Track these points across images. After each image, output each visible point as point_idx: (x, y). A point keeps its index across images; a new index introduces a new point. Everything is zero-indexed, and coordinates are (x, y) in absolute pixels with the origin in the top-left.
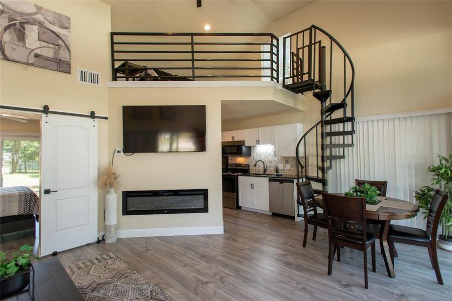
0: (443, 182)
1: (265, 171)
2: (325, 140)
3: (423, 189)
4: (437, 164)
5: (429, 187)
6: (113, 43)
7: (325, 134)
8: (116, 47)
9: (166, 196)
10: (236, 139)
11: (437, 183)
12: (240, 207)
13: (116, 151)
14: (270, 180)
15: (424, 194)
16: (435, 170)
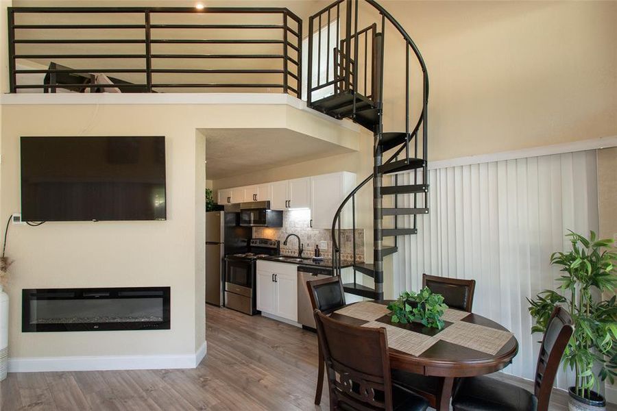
0: (578, 286)
1: (301, 251)
2: (379, 200)
3: (543, 296)
4: (568, 249)
5: (553, 292)
6: (12, 27)
7: (379, 190)
8: (19, 34)
9: (98, 298)
10: (259, 199)
11: (568, 286)
12: (259, 313)
13: (13, 217)
14: (299, 269)
15: (544, 306)
16: (564, 260)
